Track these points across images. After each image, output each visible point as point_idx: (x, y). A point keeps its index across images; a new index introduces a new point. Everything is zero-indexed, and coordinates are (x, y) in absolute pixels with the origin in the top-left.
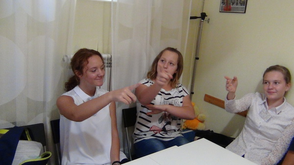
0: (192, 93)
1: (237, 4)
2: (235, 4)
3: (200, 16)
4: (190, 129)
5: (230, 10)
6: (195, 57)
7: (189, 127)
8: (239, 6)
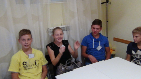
6: (106, 21)
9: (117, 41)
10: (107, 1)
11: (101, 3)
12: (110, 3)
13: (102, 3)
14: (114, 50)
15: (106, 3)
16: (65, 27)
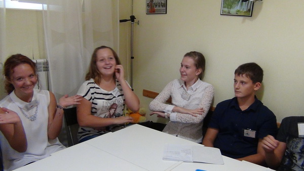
1: (159, 6)
2: (158, 6)
5: (154, 12)
6: (130, 56)
8: (161, 8)
9: (149, 97)
10: (133, 18)
11: (119, 21)
12: (138, 21)
13: (121, 21)
14: (144, 115)
15: (130, 21)
16: (40, 63)
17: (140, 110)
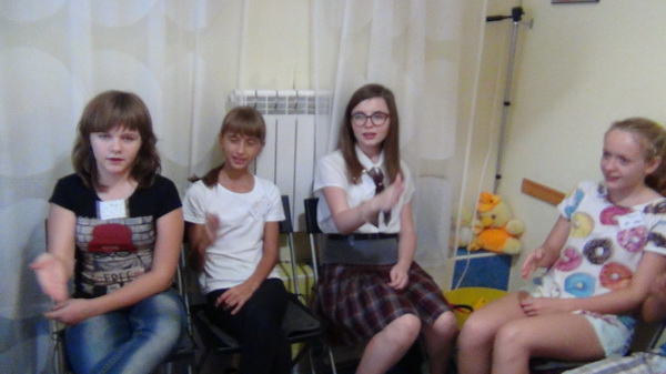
0: (498, 177)
3: (509, 13)
4: (488, 251)
6: (502, 100)
7: (487, 247)
9: (535, 196)
10: (517, 14)
11: (484, 20)
12: (532, 21)
13: (489, 19)
14: (516, 236)
15: (511, 20)
17: (511, 223)
